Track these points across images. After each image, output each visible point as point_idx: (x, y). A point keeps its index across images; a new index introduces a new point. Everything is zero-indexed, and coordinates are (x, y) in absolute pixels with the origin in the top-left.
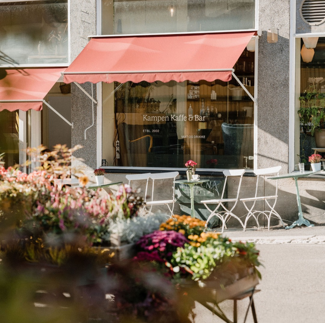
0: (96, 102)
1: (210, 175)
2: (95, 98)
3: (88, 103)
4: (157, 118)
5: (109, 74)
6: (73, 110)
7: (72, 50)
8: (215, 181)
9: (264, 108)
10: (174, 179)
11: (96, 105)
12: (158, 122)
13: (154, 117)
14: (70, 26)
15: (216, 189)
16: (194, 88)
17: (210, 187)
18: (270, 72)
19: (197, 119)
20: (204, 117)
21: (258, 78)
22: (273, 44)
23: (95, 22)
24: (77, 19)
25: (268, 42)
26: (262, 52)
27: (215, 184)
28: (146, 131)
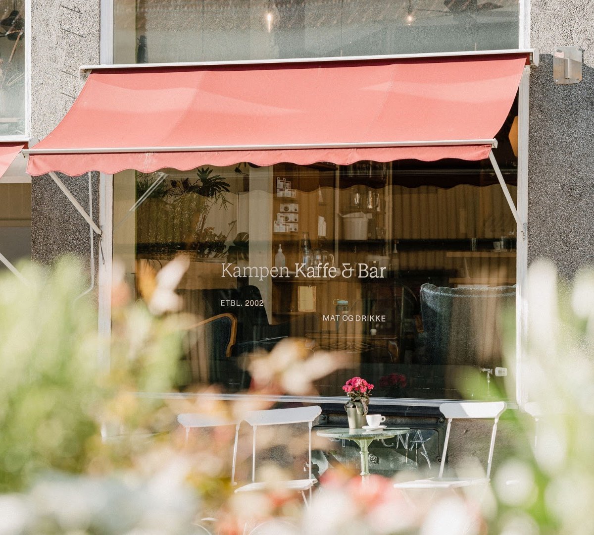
0: (98, 232)
1: (402, 415)
2: (96, 220)
3: (77, 233)
4: (259, 270)
5: (153, 152)
6: (35, 250)
7: (36, 102)
8: (419, 432)
9: (545, 246)
10: (310, 426)
11: (98, 237)
12: (261, 280)
13: (251, 269)
14: (30, 42)
15: (424, 452)
16: (286, 209)
17: (406, 447)
18: (561, 157)
19: (364, 274)
20: (382, 269)
21: (529, 171)
22: (569, 87)
23: (96, 33)
24: (50, 26)
25: (557, 81)
26: (540, 106)
27: (419, 439)
28: (230, 302)
